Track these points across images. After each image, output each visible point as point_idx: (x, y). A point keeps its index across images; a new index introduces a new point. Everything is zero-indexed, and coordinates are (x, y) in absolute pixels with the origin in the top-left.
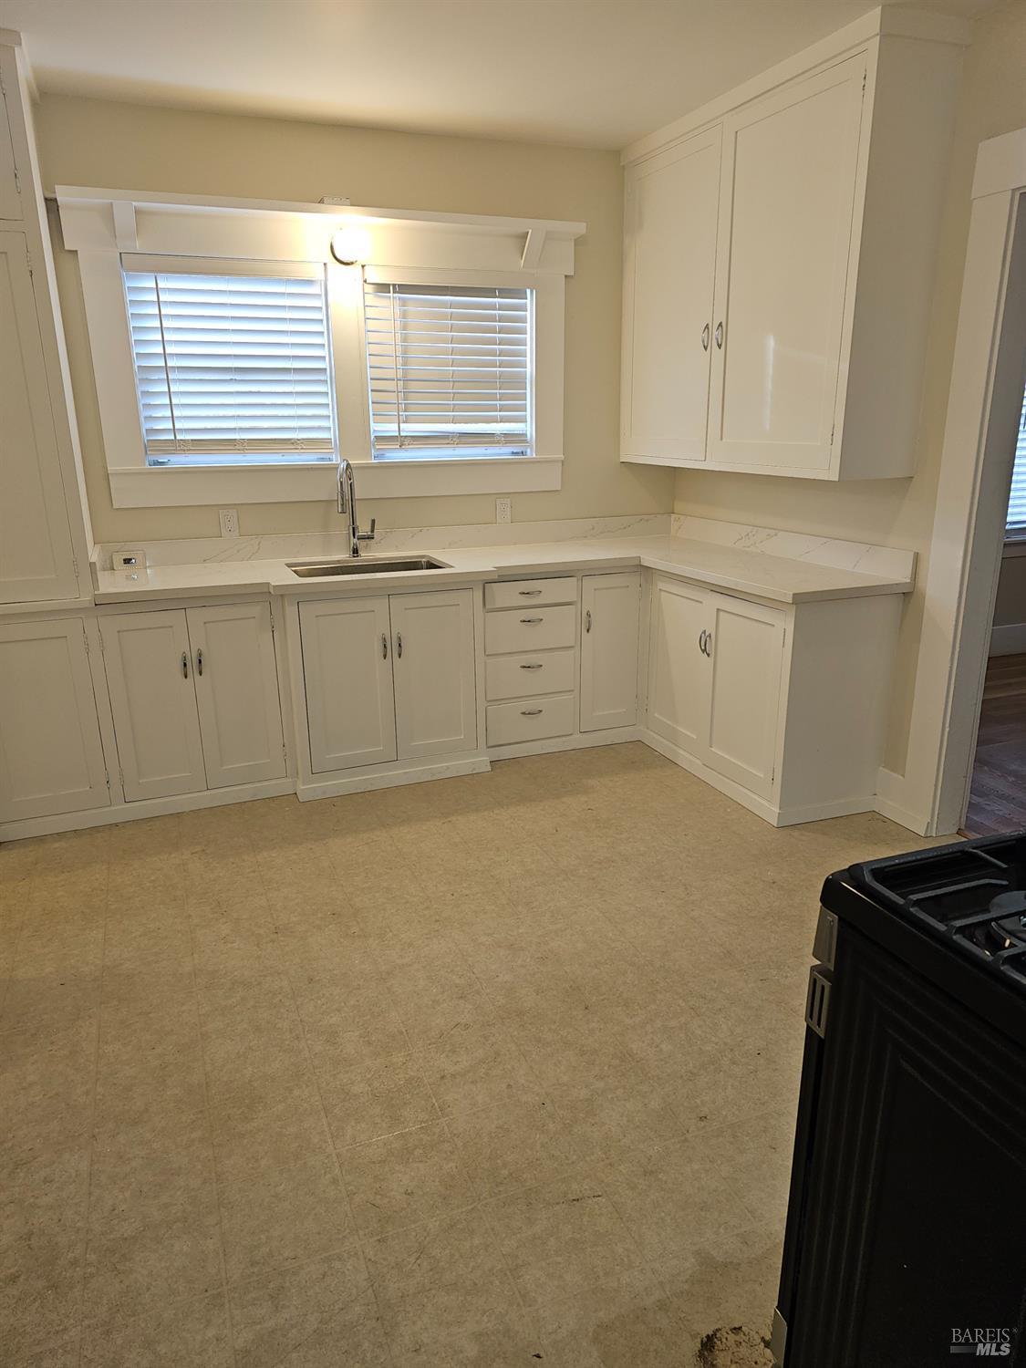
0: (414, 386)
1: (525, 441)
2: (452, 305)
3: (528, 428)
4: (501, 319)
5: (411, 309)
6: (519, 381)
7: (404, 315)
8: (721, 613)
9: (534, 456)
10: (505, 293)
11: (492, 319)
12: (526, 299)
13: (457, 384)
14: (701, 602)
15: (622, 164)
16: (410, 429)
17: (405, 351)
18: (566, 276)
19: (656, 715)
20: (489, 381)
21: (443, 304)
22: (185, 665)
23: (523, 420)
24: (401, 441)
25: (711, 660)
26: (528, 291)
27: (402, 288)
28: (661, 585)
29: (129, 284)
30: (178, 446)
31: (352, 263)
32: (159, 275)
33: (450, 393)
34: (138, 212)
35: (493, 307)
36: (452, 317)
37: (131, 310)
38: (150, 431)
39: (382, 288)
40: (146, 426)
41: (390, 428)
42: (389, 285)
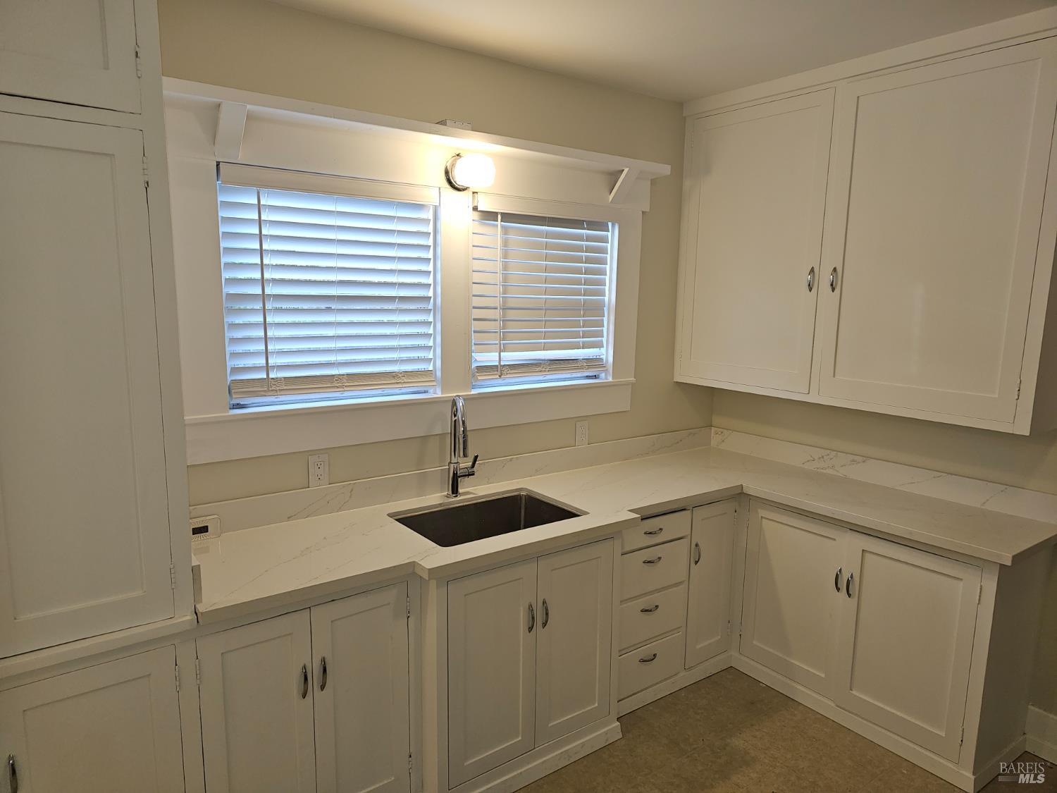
0: (512, 315)
1: (602, 366)
2: (547, 235)
3: (606, 353)
4: (588, 249)
5: (511, 237)
6: (598, 309)
7: (505, 243)
8: (867, 555)
9: (610, 379)
10: (592, 225)
11: (579, 249)
12: (609, 231)
13: (547, 311)
14: (835, 540)
15: (684, 115)
16: (511, 357)
17: (505, 278)
18: (643, 212)
19: (755, 642)
20: (573, 308)
21: (539, 234)
22: (306, 679)
23: (599, 345)
24: (499, 370)
25: (854, 601)
26: (610, 224)
27: (507, 217)
28: (762, 513)
29: (222, 198)
30: (270, 386)
31: (464, 190)
32: (262, 191)
33: (543, 320)
34: (250, 117)
35: (580, 238)
36: (547, 246)
37: (223, 229)
38: (235, 370)
39: (489, 216)
40: (231, 363)
41: (490, 358)
42: (497, 213)
